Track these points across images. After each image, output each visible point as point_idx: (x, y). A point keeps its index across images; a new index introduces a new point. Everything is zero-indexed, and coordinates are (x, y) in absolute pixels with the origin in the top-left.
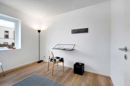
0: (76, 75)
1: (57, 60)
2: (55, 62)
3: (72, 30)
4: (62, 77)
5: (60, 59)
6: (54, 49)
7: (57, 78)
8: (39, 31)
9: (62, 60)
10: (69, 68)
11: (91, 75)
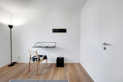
0: (59, 68)
1: (41, 58)
2: (39, 60)
3: (53, 29)
4: (47, 74)
5: (44, 56)
6: (34, 47)
7: (43, 76)
8: (11, 27)
9: (45, 58)
10: (51, 64)
11: (69, 65)
